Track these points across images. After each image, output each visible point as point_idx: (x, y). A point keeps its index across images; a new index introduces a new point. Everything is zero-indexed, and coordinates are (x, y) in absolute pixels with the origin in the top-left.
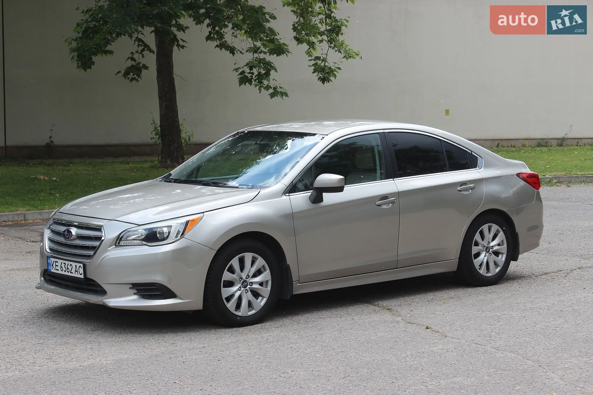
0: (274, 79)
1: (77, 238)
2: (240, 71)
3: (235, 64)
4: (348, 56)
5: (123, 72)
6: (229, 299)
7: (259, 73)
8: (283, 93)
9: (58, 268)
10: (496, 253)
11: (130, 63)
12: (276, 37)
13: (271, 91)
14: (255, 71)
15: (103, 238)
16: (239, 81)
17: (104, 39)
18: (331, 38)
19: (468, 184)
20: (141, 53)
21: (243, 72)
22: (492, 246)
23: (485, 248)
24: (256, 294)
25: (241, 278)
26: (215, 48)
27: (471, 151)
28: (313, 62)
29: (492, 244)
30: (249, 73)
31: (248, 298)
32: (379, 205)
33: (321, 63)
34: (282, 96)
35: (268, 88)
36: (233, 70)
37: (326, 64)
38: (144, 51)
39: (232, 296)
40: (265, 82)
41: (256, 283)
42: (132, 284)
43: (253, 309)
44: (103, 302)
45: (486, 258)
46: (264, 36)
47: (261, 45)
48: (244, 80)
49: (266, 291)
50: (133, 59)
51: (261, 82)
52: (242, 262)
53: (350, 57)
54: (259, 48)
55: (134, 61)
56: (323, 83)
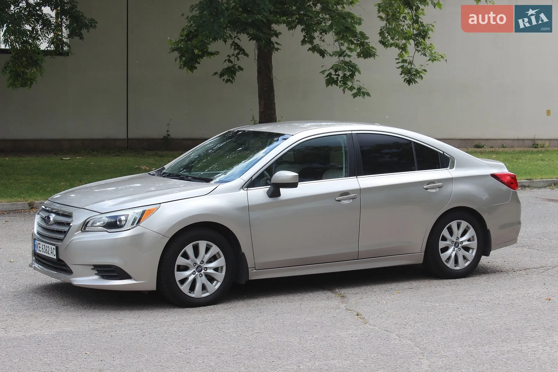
0: (357, 80)
1: (54, 223)
2: (327, 73)
3: (322, 67)
4: (433, 59)
5: (219, 73)
6: (183, 281)
7: (345, 75)
8: (365, 92)
9: (41, 249)
10: (467, 249)
11: (227, 65)
12: (366, 41)
13: (355, 91)
14: (341, 73)
15: (71, 225)
16: (326, 82)
17: (201, 41)
18: (417, 42)
19: (436, 183)
20: (236, 56)
21: (330, 74)
22: (462, 242)
23: (454, 243)
24: (211, 279)
25: (196, 264)
26: (308, 51)
27: (443, 152)
28: (401, 64)
29: (461, 240)
30: (336, 75)
31: (201, 281)
32: (339, 201)
33: (408, 66)
34: (364, 95)
35: (352, 88)
36: (320, 73)
37: (413, 66)
38: (239, 55)
39: (186, 279)
40: (350, 84)
41: (210, 268)
42: (94, 265)
43: (207, 292)
44: (70, 281)
45: (454, 253)
46: (355, 40)
47: (347, 49)
48: (330, 81)
49: (221, 276)
50: (230, 61)
51: (345, 84)
52: (196, 249)
53: (435, 60)
54: (345, 51)
55: (231, 63)
56: (409, 84)
